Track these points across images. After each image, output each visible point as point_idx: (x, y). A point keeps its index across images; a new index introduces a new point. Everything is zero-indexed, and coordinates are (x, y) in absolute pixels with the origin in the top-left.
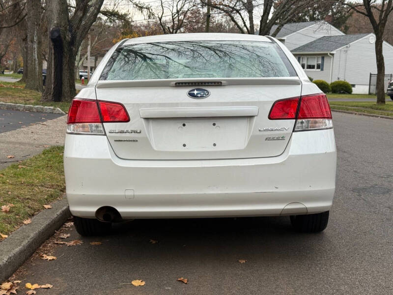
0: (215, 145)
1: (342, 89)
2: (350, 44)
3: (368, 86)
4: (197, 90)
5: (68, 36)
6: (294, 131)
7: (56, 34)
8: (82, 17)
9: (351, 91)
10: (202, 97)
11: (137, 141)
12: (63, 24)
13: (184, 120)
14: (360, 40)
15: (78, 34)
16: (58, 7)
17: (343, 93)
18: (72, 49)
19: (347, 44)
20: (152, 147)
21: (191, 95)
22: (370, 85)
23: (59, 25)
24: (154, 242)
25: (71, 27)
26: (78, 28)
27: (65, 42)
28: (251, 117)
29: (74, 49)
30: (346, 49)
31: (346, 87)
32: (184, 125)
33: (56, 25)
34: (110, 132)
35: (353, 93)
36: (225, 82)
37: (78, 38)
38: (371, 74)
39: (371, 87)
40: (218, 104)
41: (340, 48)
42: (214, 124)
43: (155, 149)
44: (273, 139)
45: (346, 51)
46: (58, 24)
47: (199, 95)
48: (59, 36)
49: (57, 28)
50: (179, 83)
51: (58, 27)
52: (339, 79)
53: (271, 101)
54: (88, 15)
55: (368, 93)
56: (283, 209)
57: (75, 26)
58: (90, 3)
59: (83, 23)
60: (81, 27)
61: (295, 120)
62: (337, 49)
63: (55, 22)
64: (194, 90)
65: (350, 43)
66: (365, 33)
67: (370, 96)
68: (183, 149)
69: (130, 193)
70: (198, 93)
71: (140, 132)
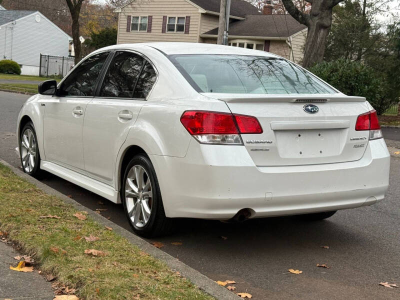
0: (321, 152)
1: (11, 69)
2: (16, 21)
3: (39, 68)
4: (311, 106)
6: (369, 139)
9: (20, 72)
10: (315, 112)
11: (269, 150)
13: (299, 132)
14: (26, 17)
17: (11, 73)
19: (12, 21)
20: (279, 155)
22: (40, 67)
24: (225, 238)
28: (343, 129)
30: (11, 26)
31: (15, 67)
32: (299, 136)
34: (247, 143)
35: (22, 74)
36: (329, 99)
38: (41, 55)
39: (42, 68)
41: (6, 24)
42: (319, 135)
43: (282, 156)
44: (358, 146)
45: (12, 28)
47: (313, 111)
50: (298, 100)
52: (5, 58)
55: (38, 74)
61: (369, 131)
62: (2, 24)
65: (16, 19)
66: (32, 10)
67: (41, 78)
68: (300, 156)
69: (268, 196)
70: (311, 109)
71: (271, 142)
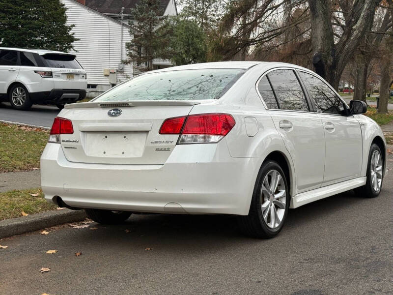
4: (114, 110)
5: (330, 60)
6: (177, 144)
7: (318, 59)
8: (346, 41)
10: (115, 115)
11: (76, 148)
12: (326, 49)
13: (106, 133)
15: (341, 58)
16: (322, 33)
18: (334, 73)
20: (84, 153)
21: (109, 114)
23: (322, 51)
25: (334, 51)
26: (341, 52)
27: (326, 66)
28: (147, 132)
29: (336, 73)
32: (106, 137)
33: (320, 51)
34: (62, 141)
36: (131, 104)
37: (340, 62)
40: (126, 121)
42: (125, 137)
43: (87, 155)
44: (161, 150)
46: (321, 49)
48: (320, 61)
49: (320, 54)
50: (103, 105)
51: (321, 52)
53: (162, 119)
54: (352, 38)
56: (164, 208)
57: (338, 50)
58: (354, 27)
59: (347, 46)
60: (344, 51)
61: (179, 135)
63: (319, 48)
64: (111, 110)
68: (104, 156)
69: (66, 187)
70: (113, 113)
71: (78, 142)
